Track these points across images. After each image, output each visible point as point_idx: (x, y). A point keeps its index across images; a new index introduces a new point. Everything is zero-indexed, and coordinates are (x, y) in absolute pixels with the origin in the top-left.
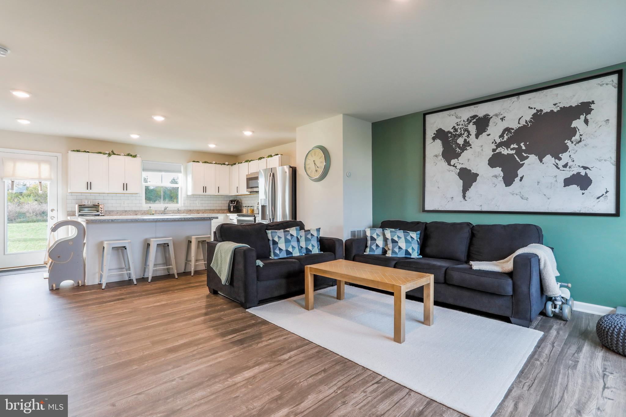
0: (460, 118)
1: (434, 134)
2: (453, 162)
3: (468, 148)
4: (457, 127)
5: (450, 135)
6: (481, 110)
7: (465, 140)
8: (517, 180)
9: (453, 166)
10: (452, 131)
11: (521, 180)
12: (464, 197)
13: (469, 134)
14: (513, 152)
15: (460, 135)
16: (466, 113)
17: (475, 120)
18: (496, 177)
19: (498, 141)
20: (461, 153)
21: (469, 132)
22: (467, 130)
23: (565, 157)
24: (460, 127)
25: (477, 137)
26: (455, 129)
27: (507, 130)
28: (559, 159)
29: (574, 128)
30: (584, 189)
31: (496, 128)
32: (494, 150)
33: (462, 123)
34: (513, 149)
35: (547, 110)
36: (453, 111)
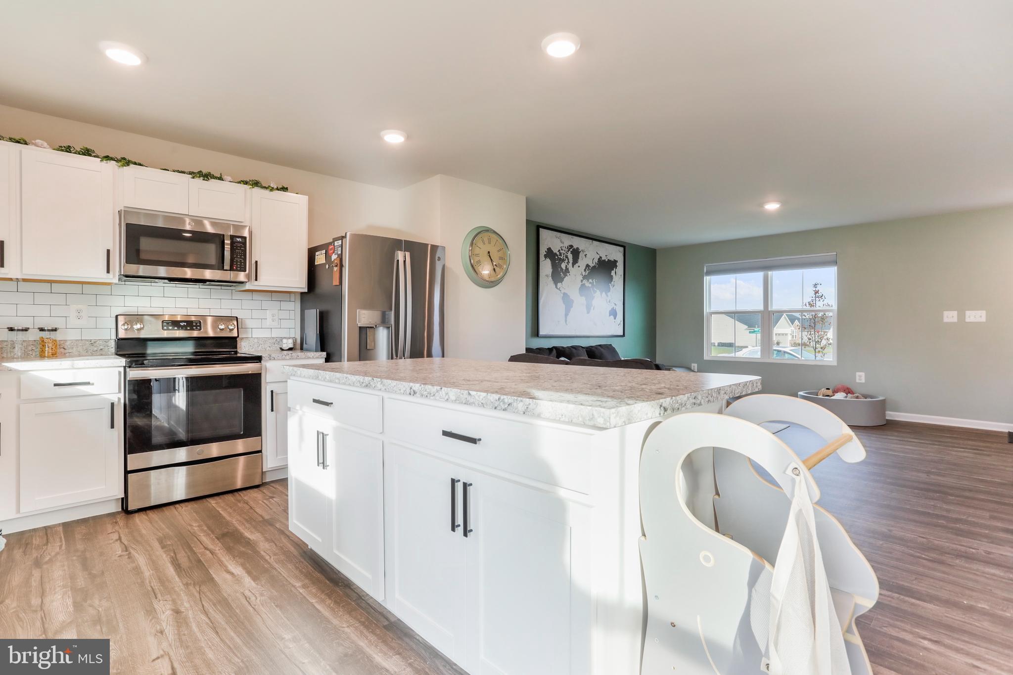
0: (563, 243)
1: (546, 252)
2: (559, 285)
3: (568, 274)
4: (561, 251)
5: (557, 257)
6: (577, 242)
7: (566, 266)
8: (592, 308)
9: (559, 289)
10: (558, 253)
11: (594, 309)
12: (566, 321)
13: (568, 262)
14: (590, 285)
15: (563, 260)
16: (568, 240)
17: (571, 250)
18: (582, 304)
19: (584, 274)
20: (564, 278)
21: (568, 260)
22: (567, 257)
23: (609, 294)
24: (563, 252)
25: (573, 267)
26: (560, 253)
27: (588, 266)
28: (607, 296)
29: (612, 276)
30: (615, 319)
31: (582, 262)
32: (582, 281)
33: (564, 248)
34: (590, 283)
35: (603, 258)
36: (559, 234)
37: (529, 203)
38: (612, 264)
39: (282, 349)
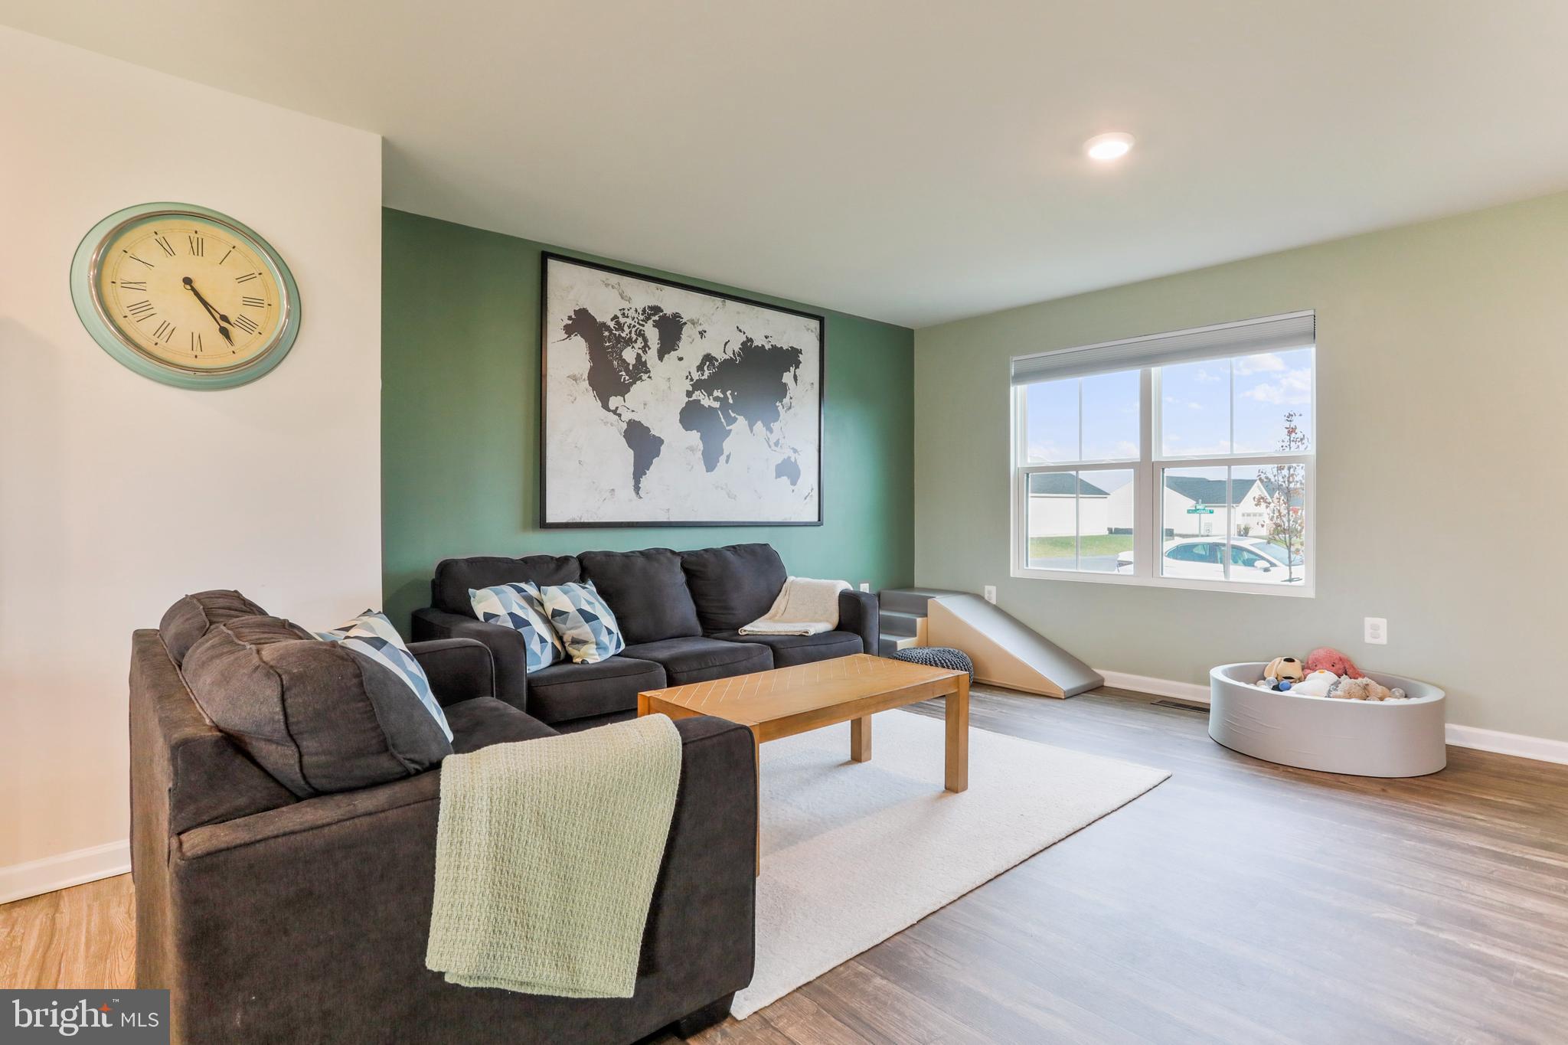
0: (629, 300)
1: (570, 318)
2: (614, 402)
3: (645, 377)
4: (622, 320)
5: (606, 334)
6: (672, 301)
7: (639, 357)
8: (723, 459)
9: (615, 412)
10: (612, 325)
11: (727, 462)
12: (637, 489)
13: (645, 348)
14: (717, 405)
15: (629, 342)
16: (643, 295)
17: (656, 318)
18: (692, 449)
19: (696, 376)
20: (631, 384)
21: (645, 340)
22: (641, 334)
23: (775, 426)
24: (629, 321)
25: (661, 358)
26: (618, 323)
27: (708, 358)
28: (771, 430)
29: (785, 385)
30: (794, 483)
31: (691, 349)
32: (689, 394)
33: (632, 313)
34: (716, 399)
35: (758, 342)
36: (614, 278)
37: (391, 155)
38: (790, 358)
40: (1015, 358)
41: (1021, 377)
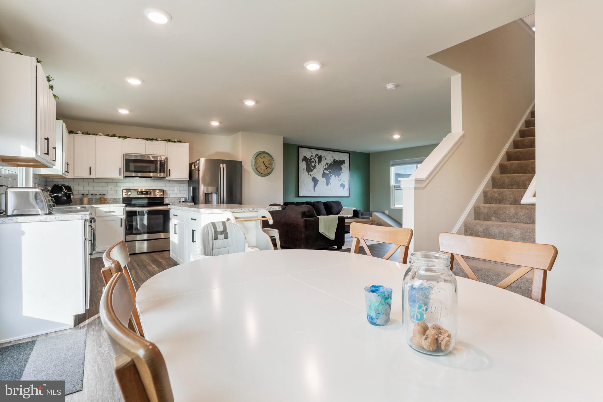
0: (313, 154)
1: (303, 158)
2: (310, 173)
3: (315, 168)
4: (311, 157)
5: (309, 160)
6: (320, 153)
7: (314, 164)
8: (330, 183)
9: (310, 175)
12: (314, 190)
13: (316, 162)
14: (328, 173)
15: (313, 162)
16: (315, 152)
17: (317, 156)
18: (324, 182)
19: (325, 167)
20: (313, 170)
21: (316, 161)
22: (315, 160)
23: (340, 176)
24: (313, 158)
25: (318, 164)
26: (311, 158)
27: (327, 163)
28: (339, 178)
29: (342, 168)
30: (344, 188)
31: (324, 162)
32: (323, 171)
33: (313, 156)
34: (328, 172)
35: (336, 160)
36: (310, 150)
38: (343, 162)
39: (180, 202)
40: (392, 161)
41: (393, 165)
